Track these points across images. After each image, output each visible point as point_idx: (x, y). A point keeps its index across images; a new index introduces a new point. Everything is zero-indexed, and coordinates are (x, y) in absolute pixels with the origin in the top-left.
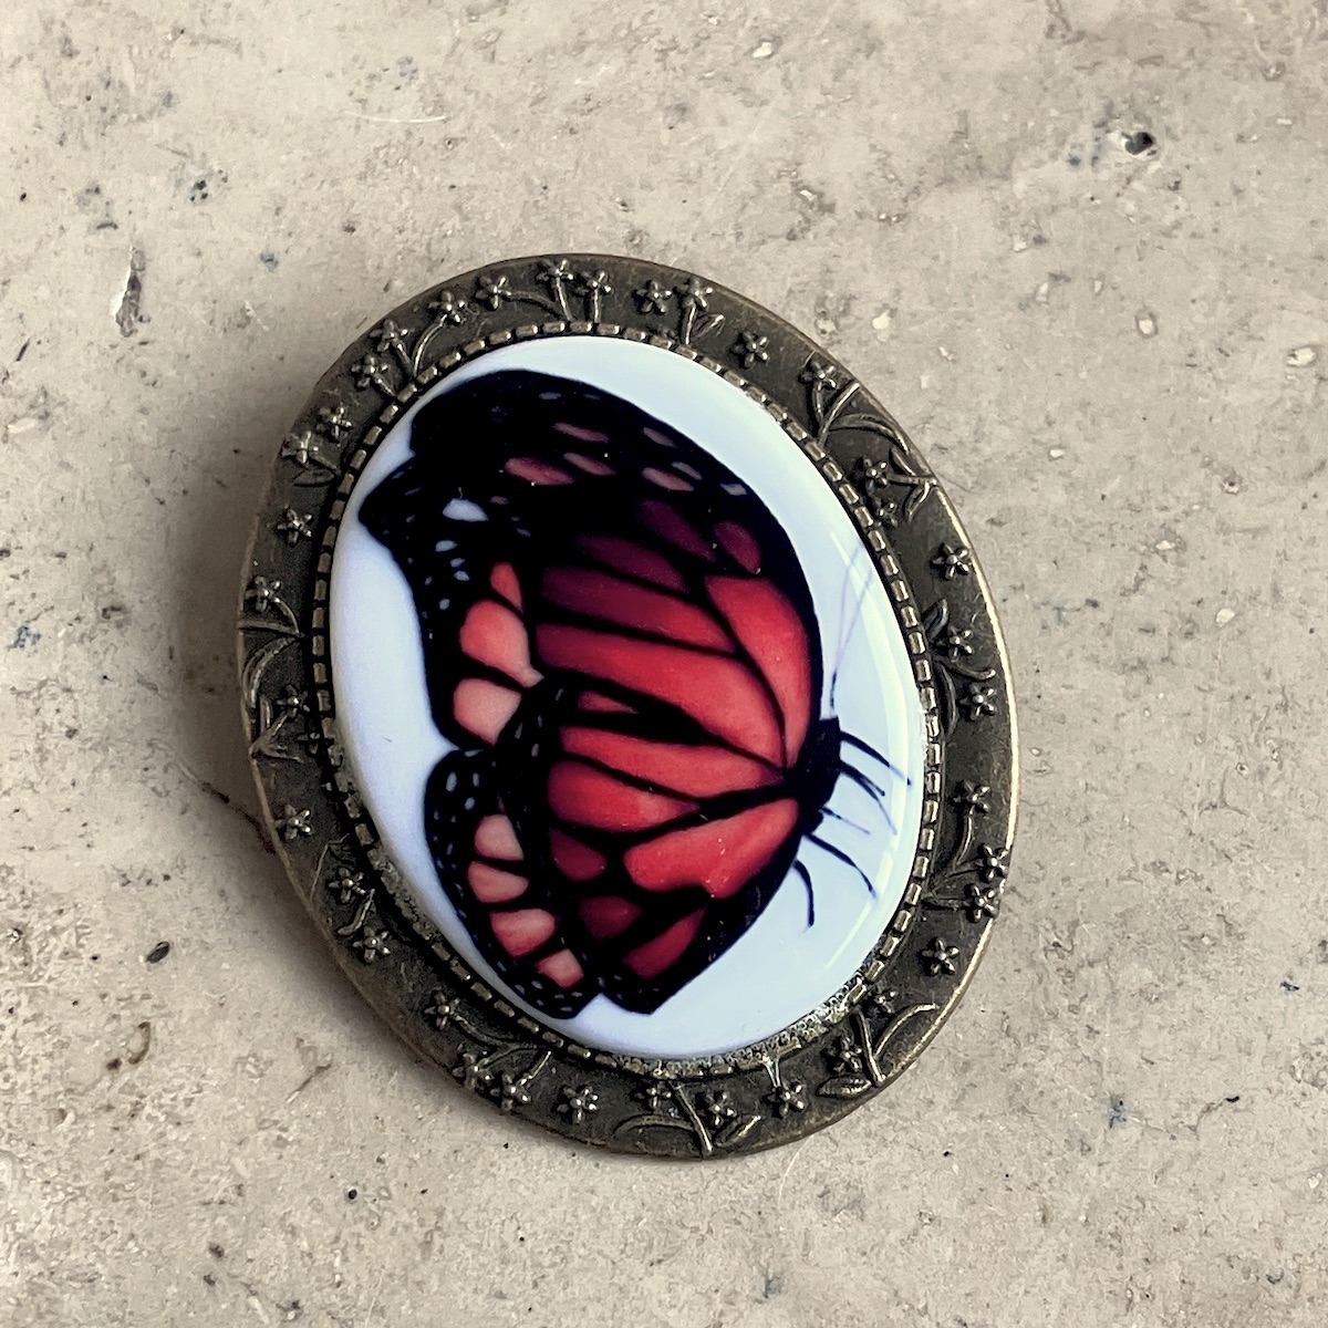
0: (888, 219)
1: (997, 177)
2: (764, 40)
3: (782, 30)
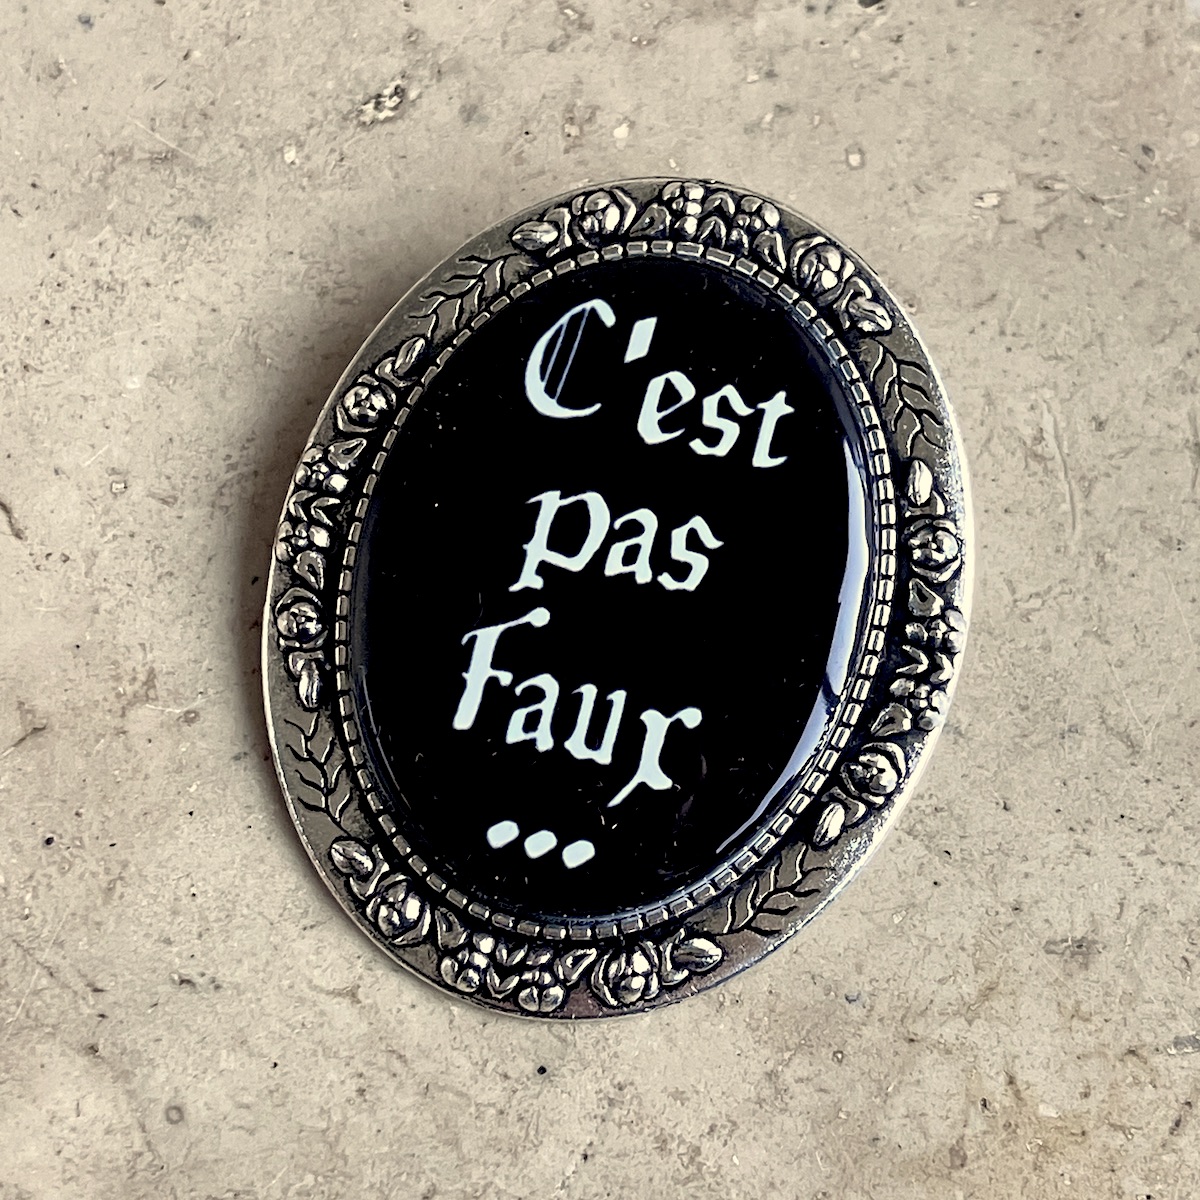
0: (639, 42)
1: (739, 15)
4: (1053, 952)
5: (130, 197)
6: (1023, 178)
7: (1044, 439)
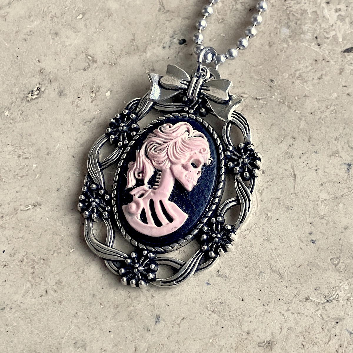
0: (112, 64)
1: (142, 52)
2: (80, 14)
3: (85, 11)
4: (261, 346)
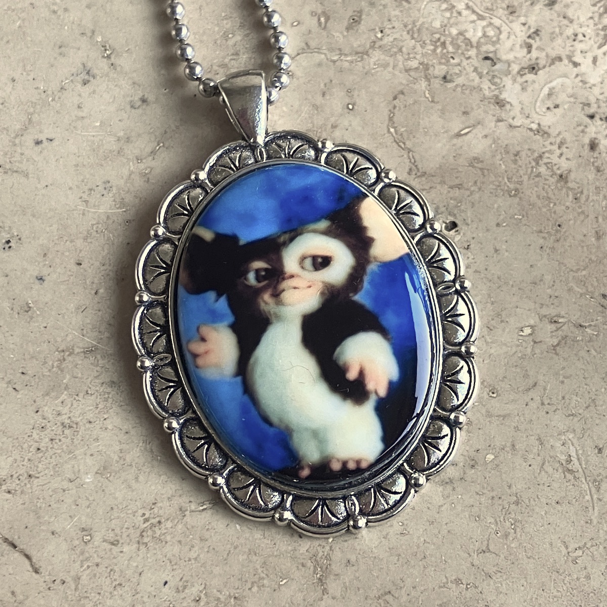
5: (75, 374)
6: (542, 318)
7: (571, 460)
